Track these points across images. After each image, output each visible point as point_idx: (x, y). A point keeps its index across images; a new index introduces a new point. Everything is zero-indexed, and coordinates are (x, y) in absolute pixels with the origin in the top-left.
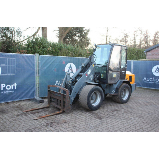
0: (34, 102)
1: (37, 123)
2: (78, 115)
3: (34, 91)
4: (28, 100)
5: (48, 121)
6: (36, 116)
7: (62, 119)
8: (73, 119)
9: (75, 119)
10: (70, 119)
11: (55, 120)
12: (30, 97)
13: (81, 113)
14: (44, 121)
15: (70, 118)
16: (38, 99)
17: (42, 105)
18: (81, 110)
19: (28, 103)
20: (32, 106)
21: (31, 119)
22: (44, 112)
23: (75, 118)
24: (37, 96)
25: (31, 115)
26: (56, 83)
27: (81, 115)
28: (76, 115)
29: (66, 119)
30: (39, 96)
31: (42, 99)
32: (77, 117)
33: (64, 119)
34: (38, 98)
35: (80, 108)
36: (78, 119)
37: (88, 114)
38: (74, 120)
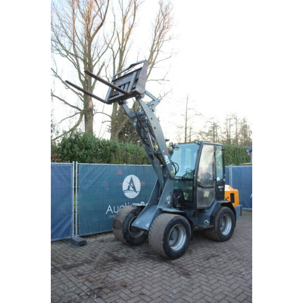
0: (70, 244)
1: (72, 290)
2: (147, 269)
3: (70, 226)
4: (60, 240)
5: (94, 285)
6: (72, 273)
7: (118, 279)
8: (138, 279)
9: (142, 278)
10: (133, 278)
11: (107, 282)
12: (63, 236)
13: (152, 264)
14: (86, 285)
15: (133, 276)
16: (76, 240)
17: (83, 251)
18: (153, 259)
19: (59, 248)
20: (66, 253)
21: (62, 281)
22: (86, 265)
23: (142, 276)
24: (75, 234)
25: (63, 271)
26: (108, 210)
27: (152, 269)
28: (143, 269)
29: (125, 280)
30: (78, 234)
31: (83, 239)
32: (145, 274)
33: (123, 279)
34: (76, 237)
35: (150, 254)
36: (148, 278)
37: (165, 266)
38: (141, 280)
